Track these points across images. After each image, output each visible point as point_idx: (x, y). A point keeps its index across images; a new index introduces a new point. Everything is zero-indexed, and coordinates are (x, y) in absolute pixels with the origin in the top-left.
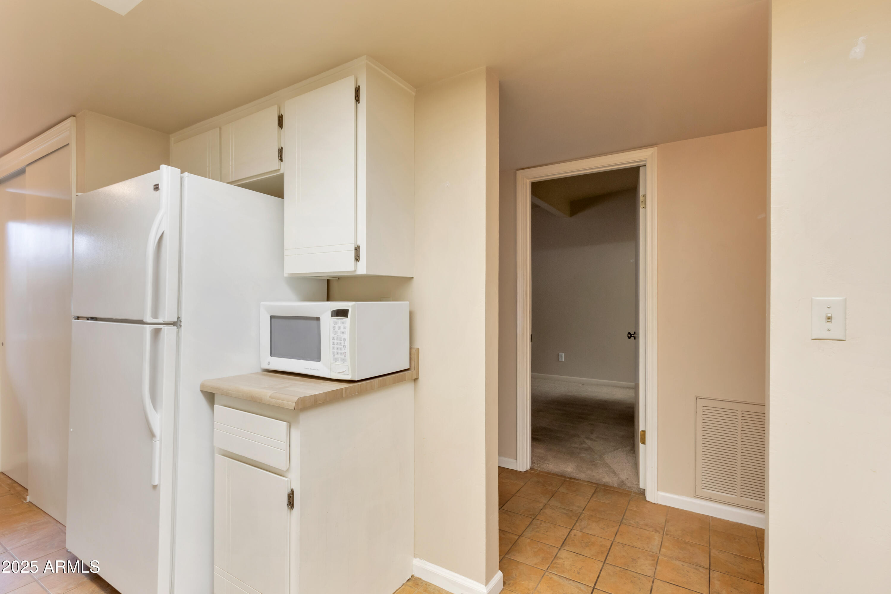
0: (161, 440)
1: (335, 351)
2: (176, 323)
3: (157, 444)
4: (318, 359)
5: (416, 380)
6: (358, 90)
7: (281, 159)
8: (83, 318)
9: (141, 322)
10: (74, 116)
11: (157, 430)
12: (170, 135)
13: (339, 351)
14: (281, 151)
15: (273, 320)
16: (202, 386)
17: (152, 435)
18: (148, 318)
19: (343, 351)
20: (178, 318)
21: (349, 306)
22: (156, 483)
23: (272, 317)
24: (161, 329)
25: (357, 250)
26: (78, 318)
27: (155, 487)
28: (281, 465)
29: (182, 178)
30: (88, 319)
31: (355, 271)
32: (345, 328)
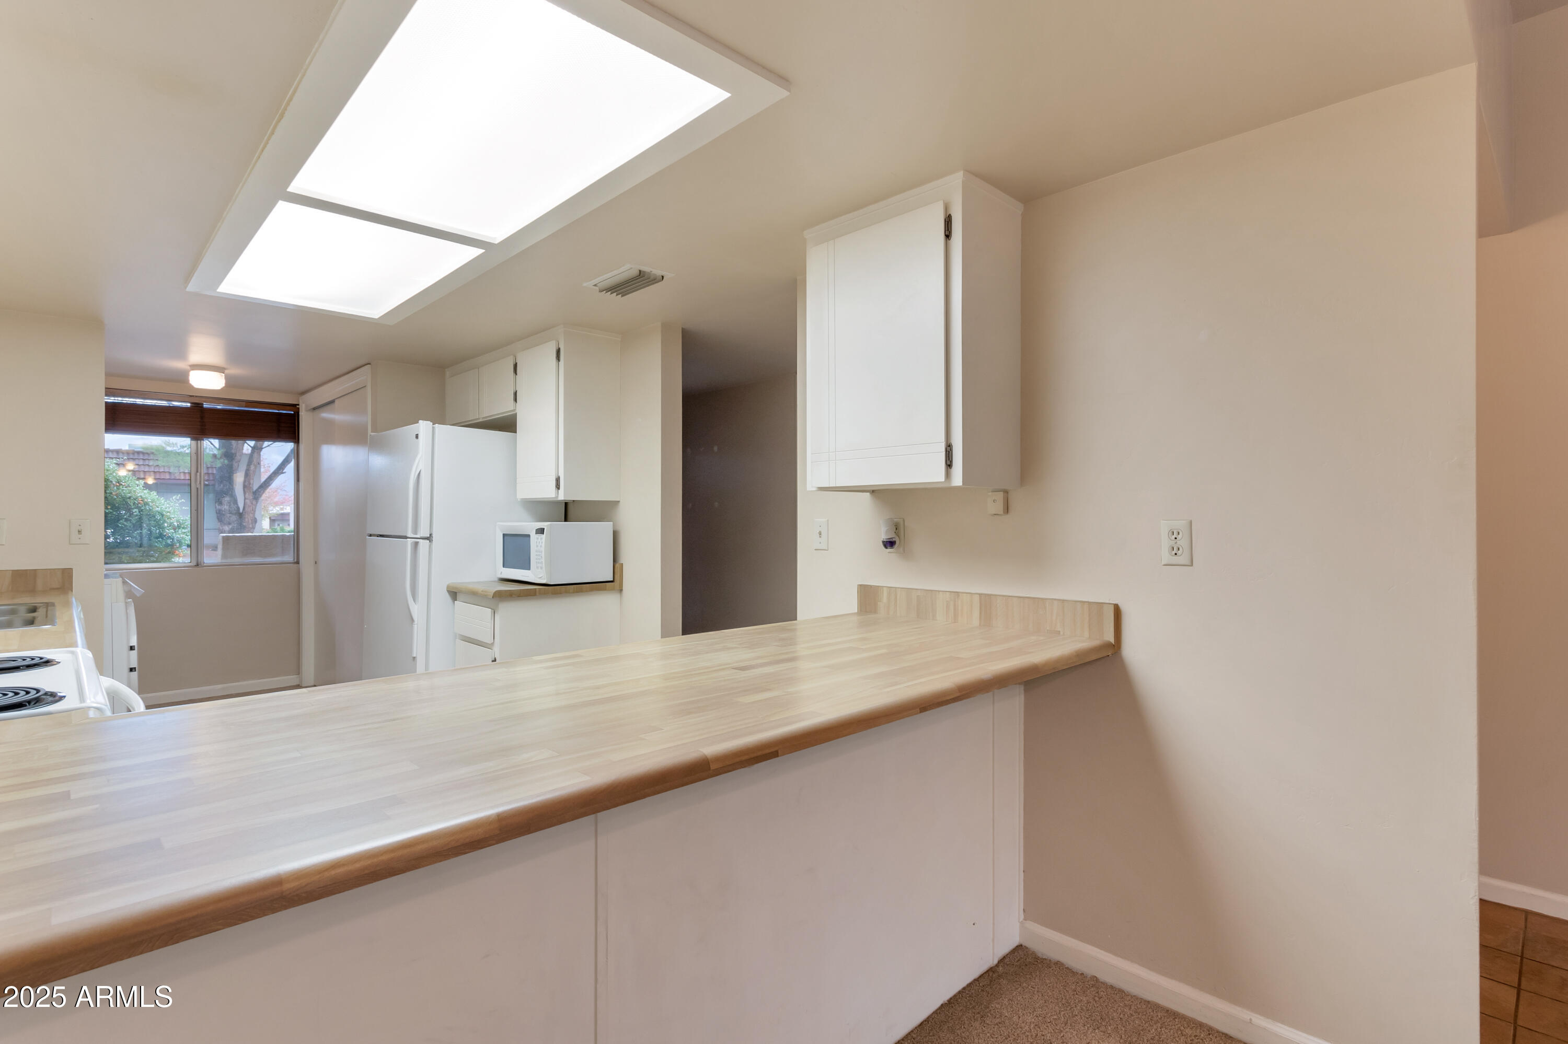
0: (417, 624)
1: (538, 561)
2: (429, 538)
3: (415, 626)
4: (529, 569)
5: (621, 590)
6: (558, 351)
7: (515, 400)
8: (374, 535)
9: (406, 537)
10: (370, 364)
11: (415, 617)
12: (446, 370)
13: (539, 561)
14: (515, 394)
15: (505, 537)
16: (448, 587)
17: (413, 620)
18: (410, 534)
19: (541, 561)
20: (431, 535)
21: (544, 526)
22: (415, 656)
23: (504, 535)
24: (418, 542)
25: (558, 480)
26: (371, 535)
27: (414, 658)
28: (488, 640)
29: (433, 428)
30: (378, 537)
31: (557, 497)
32: (542, 543)
